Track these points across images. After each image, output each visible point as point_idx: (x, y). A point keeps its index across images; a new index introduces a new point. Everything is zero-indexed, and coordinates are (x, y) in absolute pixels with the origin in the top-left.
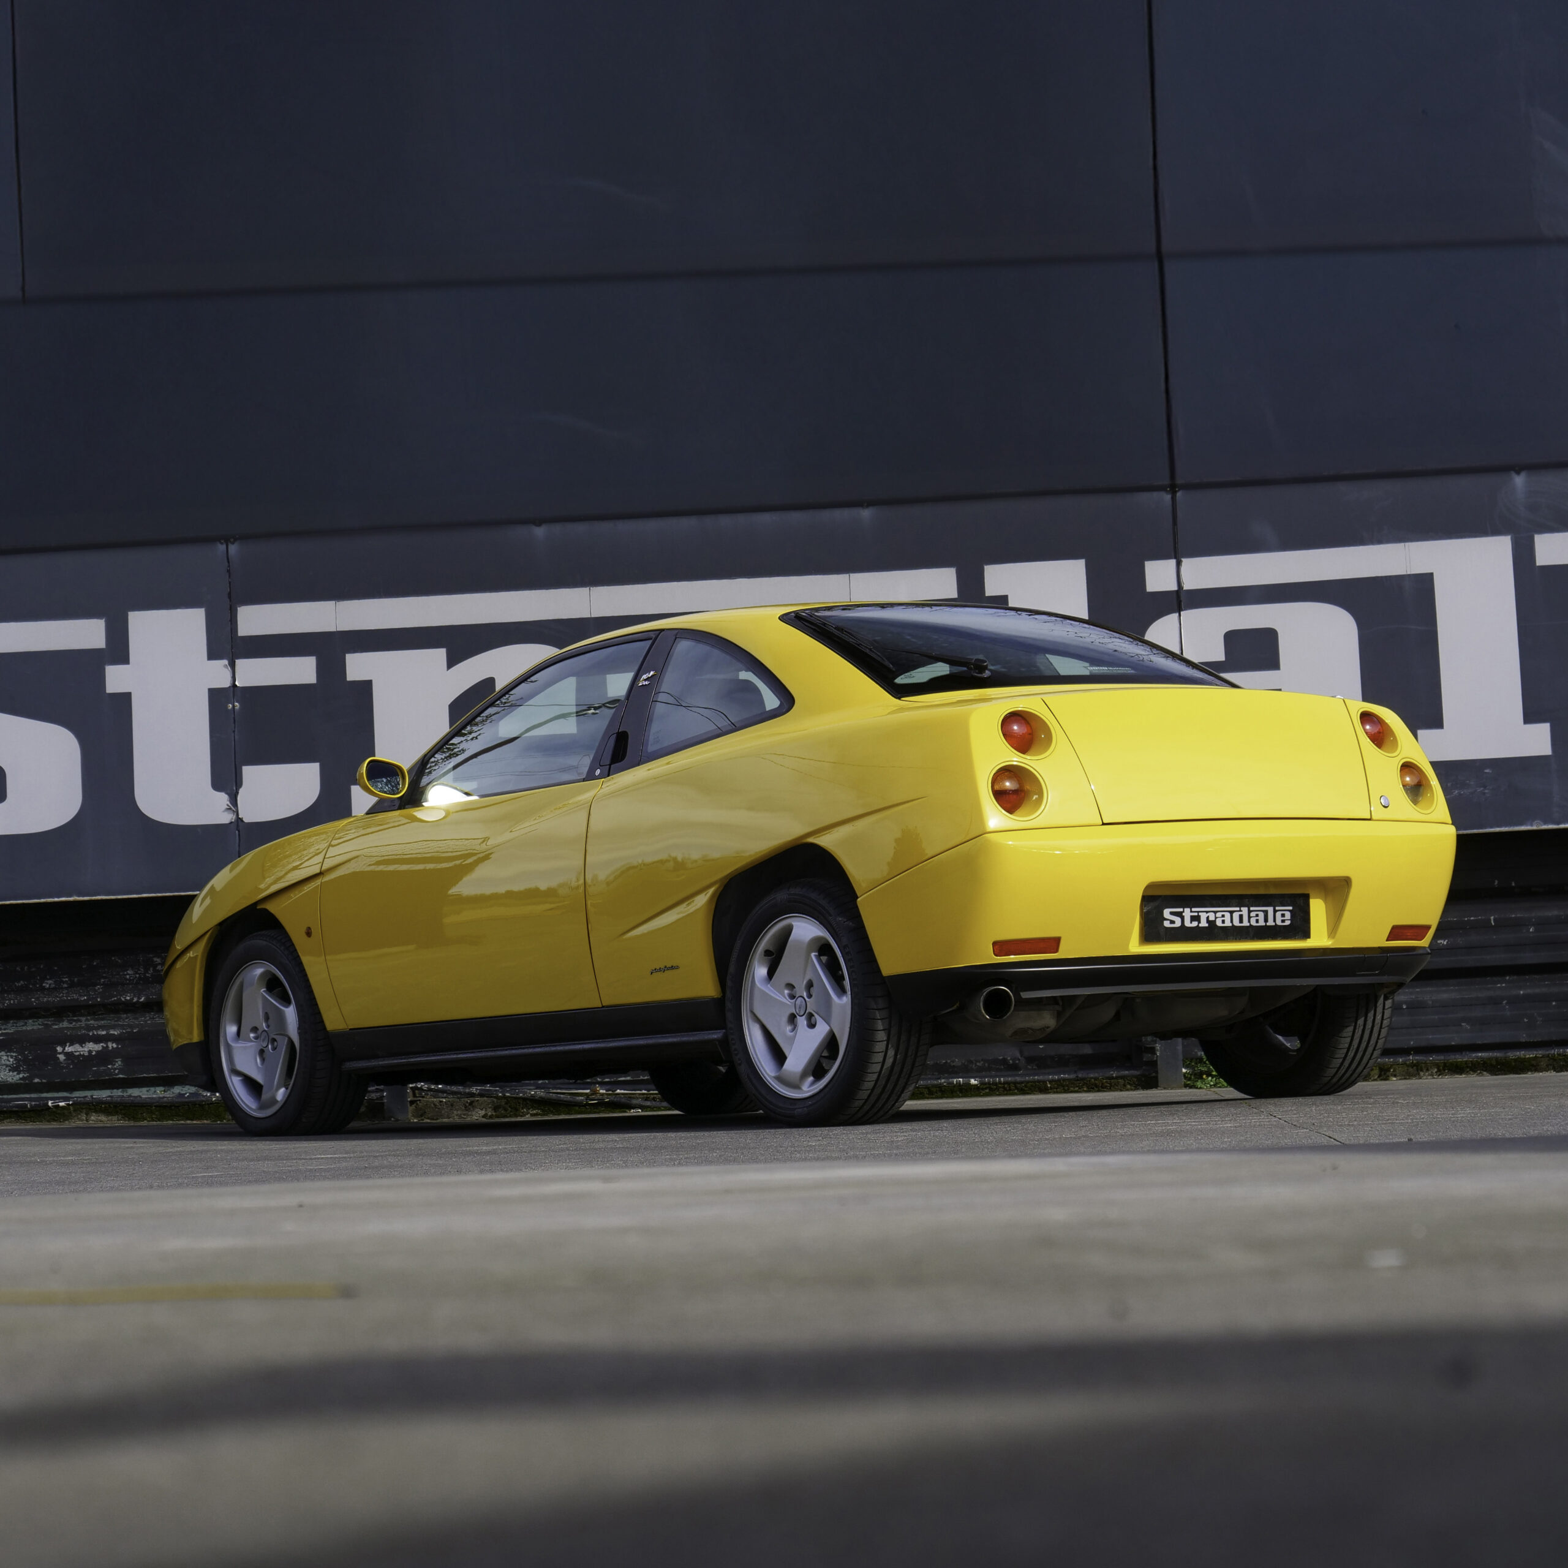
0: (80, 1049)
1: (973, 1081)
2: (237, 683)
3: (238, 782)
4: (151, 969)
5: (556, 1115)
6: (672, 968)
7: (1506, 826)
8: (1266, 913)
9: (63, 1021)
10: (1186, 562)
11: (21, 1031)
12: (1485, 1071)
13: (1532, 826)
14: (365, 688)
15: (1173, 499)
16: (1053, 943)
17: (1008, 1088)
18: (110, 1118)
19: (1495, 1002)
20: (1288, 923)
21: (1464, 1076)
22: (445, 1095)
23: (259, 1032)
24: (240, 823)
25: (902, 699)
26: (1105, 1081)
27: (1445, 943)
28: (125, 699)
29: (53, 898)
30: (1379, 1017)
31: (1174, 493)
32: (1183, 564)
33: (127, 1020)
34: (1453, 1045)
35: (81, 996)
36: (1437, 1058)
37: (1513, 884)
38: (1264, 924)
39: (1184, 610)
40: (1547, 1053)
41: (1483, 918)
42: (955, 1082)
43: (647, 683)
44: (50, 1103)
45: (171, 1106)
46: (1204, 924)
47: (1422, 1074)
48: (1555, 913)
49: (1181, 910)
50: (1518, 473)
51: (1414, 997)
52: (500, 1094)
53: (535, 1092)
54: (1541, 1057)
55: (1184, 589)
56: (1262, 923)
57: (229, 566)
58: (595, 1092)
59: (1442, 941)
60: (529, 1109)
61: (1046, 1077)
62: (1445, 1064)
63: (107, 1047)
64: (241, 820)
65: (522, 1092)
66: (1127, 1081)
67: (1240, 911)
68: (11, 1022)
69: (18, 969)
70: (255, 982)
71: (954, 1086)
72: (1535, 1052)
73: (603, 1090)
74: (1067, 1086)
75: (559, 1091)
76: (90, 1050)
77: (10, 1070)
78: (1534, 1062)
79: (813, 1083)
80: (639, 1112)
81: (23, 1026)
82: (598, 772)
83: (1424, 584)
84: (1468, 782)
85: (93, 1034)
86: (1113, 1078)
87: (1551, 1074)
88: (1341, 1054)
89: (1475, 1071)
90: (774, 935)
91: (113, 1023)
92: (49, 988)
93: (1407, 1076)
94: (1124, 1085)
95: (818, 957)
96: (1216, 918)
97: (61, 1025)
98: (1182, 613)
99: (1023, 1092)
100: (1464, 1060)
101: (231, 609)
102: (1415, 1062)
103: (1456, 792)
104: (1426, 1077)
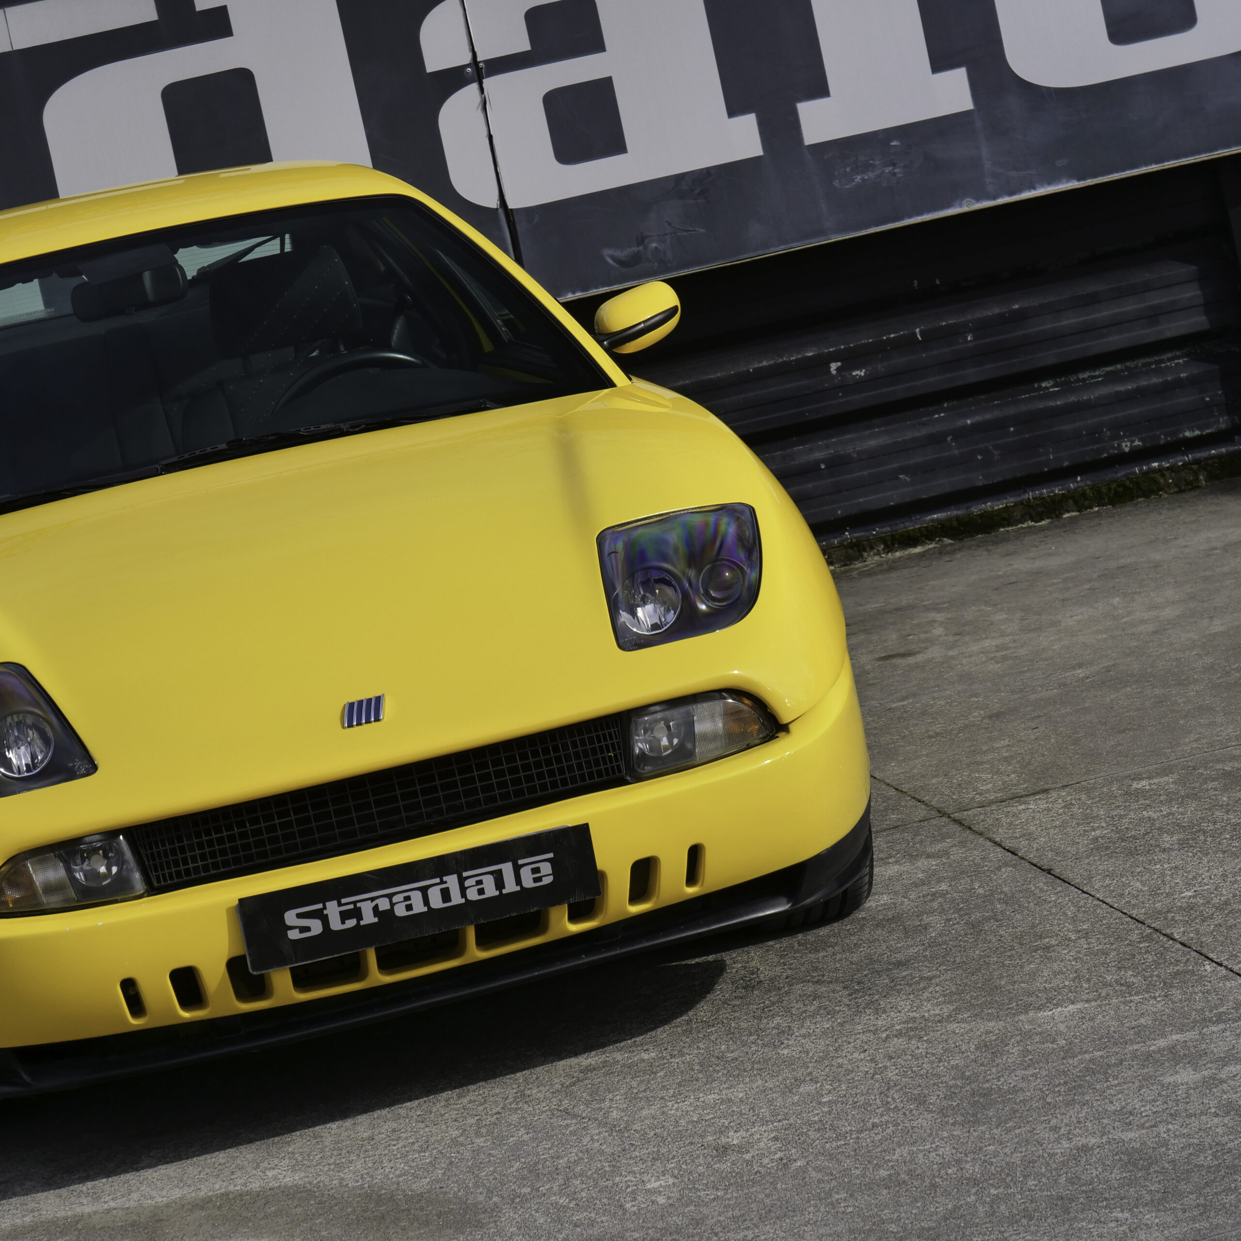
7: (928, 213)
12: (946, 537)
13: (961, 206)
19: (936, 440)
21: (919, 549)
27: (862, 374)
34: (892, 506)
36: (881, 530)
37: (938, 282)
40: (1019, 499)
41: (906, 332)
47: (865, 554)
48: (997, 310)
51: (832, 452)
54: (1013, 506)
59: (858, 372)
62: (893, 536)
72: (1005, 501)
78: (1005, 515)
84: (871, 162)
89: (932, 540)
100: (917, 527)
102: (854, 540)
103: (858, 178)
104: (872, 560)
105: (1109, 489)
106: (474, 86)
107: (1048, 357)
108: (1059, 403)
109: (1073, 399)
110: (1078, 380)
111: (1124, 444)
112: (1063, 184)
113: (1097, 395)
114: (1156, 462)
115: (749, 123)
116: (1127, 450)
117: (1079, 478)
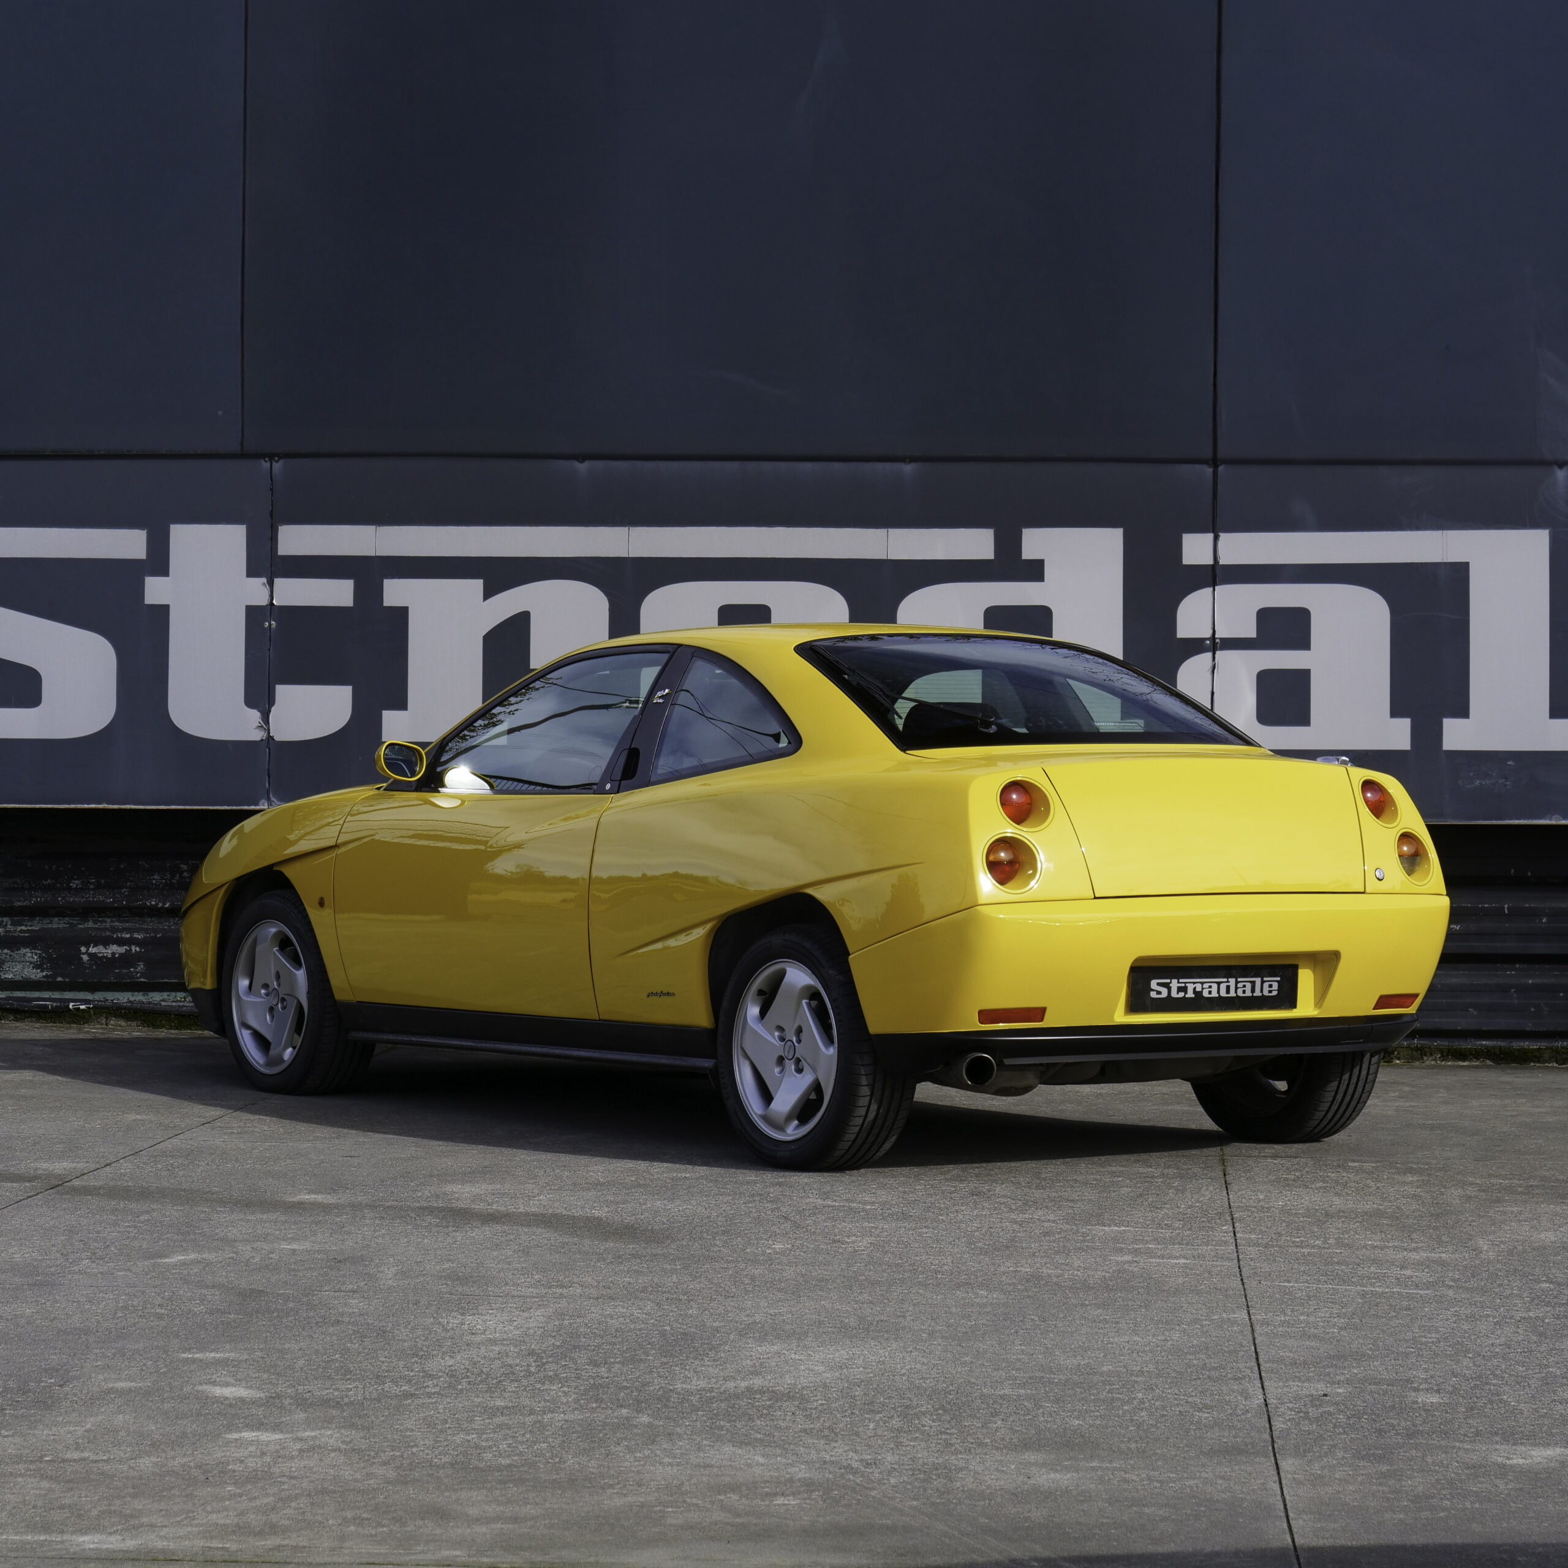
0: (104, 951)
2: (274, 602)
3: (271, 701)
4: (178, 876)
6: (668, 994)
7: (1525, 819)
8: (1253, 983)
9: (88, 921)
10: (1224, 537)
11: (46, 929)
12: (1488, 1059)
13: (1550, 820)
14: (402, 614)
15: (1215, 473)
16: (1039, 1013)
18: (129, 1023)
19: (1504, 989)
20: (1275, 993)
21: (1467, 1063)
23: (270, 989)
24: (271, 741)
25: (907, 752)
27: (1458, 928)
28: (162, 612)
29: (83, 804)
30: (1364, 1072)
31: (1215, 467)
32: (1220, 538)
33: (151, 924)
34: (1459, 1030)
35: (107, 898)
36: (1443, 1044)
37: (1529, 874)
38: (1251, 995)
39: (1220, 584)
40: (1551, 1045)
41: (1497, 905)
43: (661, 701)
44: (71, 1007)
45: (189, 1016)
46: (1190, 994)
47: (1425, 1058)
49: (1169, 981)
50: (1561, 468)
54: (1545, 1049)
55: (1220, 563)
56: (1248, 994)
57: (272, 485)
59: (1455, 926)
62: (1449, 1050)
63: (131, 950)
64: (272, 738)
67: (1228, 982)
68: (38, 918)
69: (46, 867)
70: (269, 939)
72: (1539, 1044)
76: (114, 952)
77: (33, 968)
78: (1537, 1054)
79: (797, 1127)
81: (49, 923)
82: (608, 786)
83: (1459, 572)
84: (1490, 773)
85: (117, 936)
87: (1553, 1067)
88: (1324, 1106)
89: (1478, 1059)
90: (768, 977)
91: (137, 926)
92: (76, 888)
93: (1411, 1059)
95: (809, 1005)
96: (1203, 989)
97: (86, 925)
98: (1216, 587)
100: (1468, 1047)
101: (272, 527)
102: (1419, 1046)
103: (1477, 782)
104: (1429, 1061)
106: (1210, 654)
115: (1405, 724)
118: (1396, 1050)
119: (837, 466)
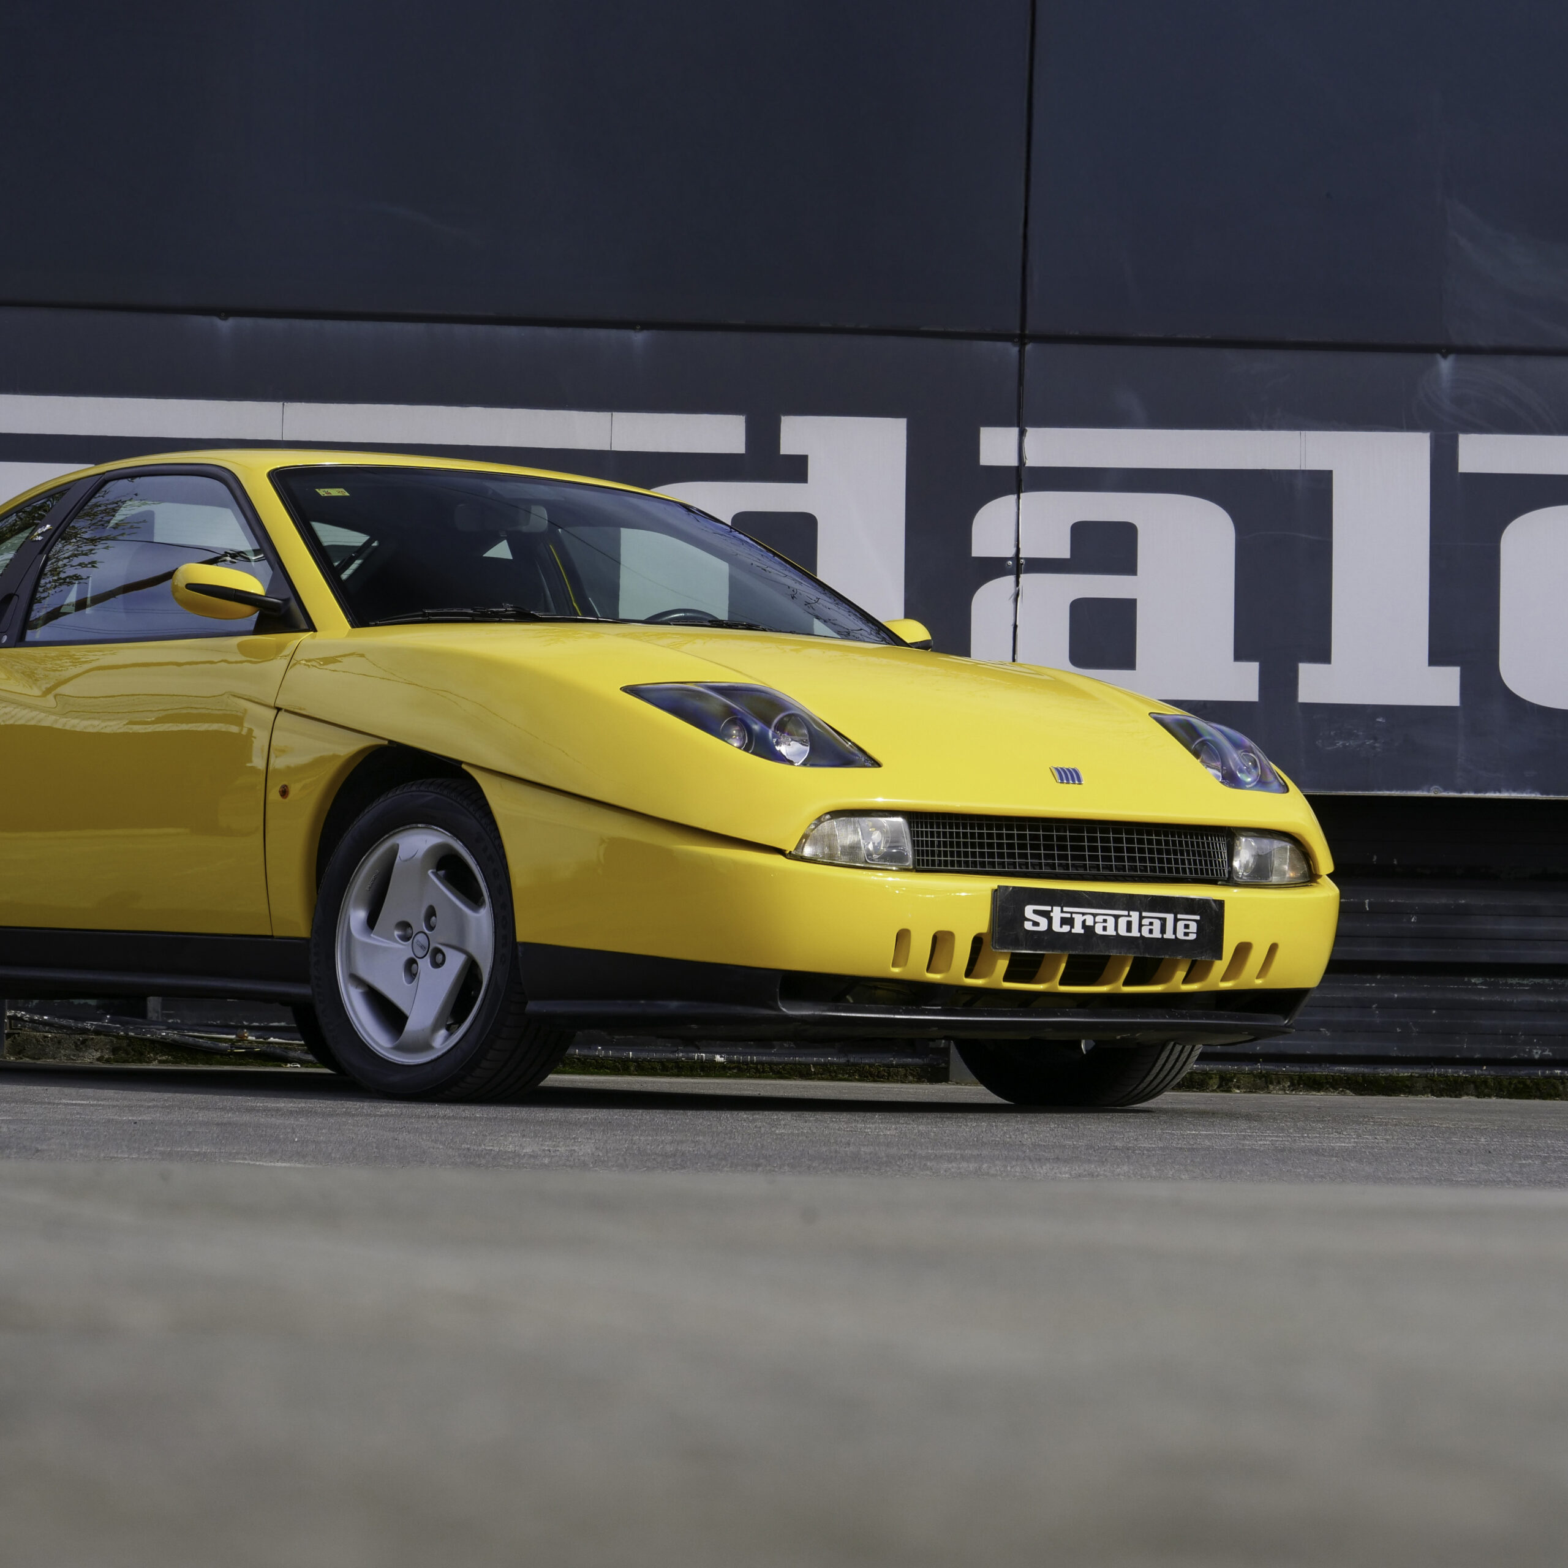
1: (718, 1058)
5: (190, 1063)
7: (1397, 790)
10: (1031, 432)
12: (1348, 1089)
13: (1429, 791)
15: (1021, 353)
17: (761, 1070)
19: (1363, 1005)
21: (1322, 1093)
22: (47, 1028)
26: (882, 1069)
31: (1022, 345)
32: (1027, 434)
34: (1309, 1054)
36: (1291, 1069)
37: (1395, 862)
39: (1024, 492)
40: (1425, 1072)
41: (1356, 900)
42: (696, 1058)
47: (1271, 1087)
48: (1444, 901)
50: (1445, 356)
52: (122, 1033)
53: (167, 1034)
54: (1418, 1077)
55: (1026, 465)
58: (242, 1039)
60: (157, 1054)
61: (809, 1060)
62: (1300, 1077)
65: (149, 1032)
66: (909, 1070)
71: (695, 1062)
72: (1410, 1070)
73: (252, 1036)
74: (835, 1072)
75: (196, 1034)
78: (1408, 1083)
80: (297, 1068)
83: (1320, 484)
84: (1355, 731)
86: (892, 1066)
87: (1428, 1099)
89: (1335, 1089)
93: (1253, 1089)
94: (906, 1076)
98: (1021, 495)
99: (780, 1075)
100: (1324, 1073)
102: (1264, 1072)
103: (1340, 743)
105: (1510, 1083)
106: (1011, 579)
107: (1482, 955)
108: (1483, 998)
109: (1497, 998)
110: (1506, 984)
111: (1535, 1051)
112: (1527, 793)
113: (1519, 1000)
114: (1559, 1070)
116: (1537, 1057)
117: (1485, 1068)
118: (1234, 1076)
119: (549, 332)
